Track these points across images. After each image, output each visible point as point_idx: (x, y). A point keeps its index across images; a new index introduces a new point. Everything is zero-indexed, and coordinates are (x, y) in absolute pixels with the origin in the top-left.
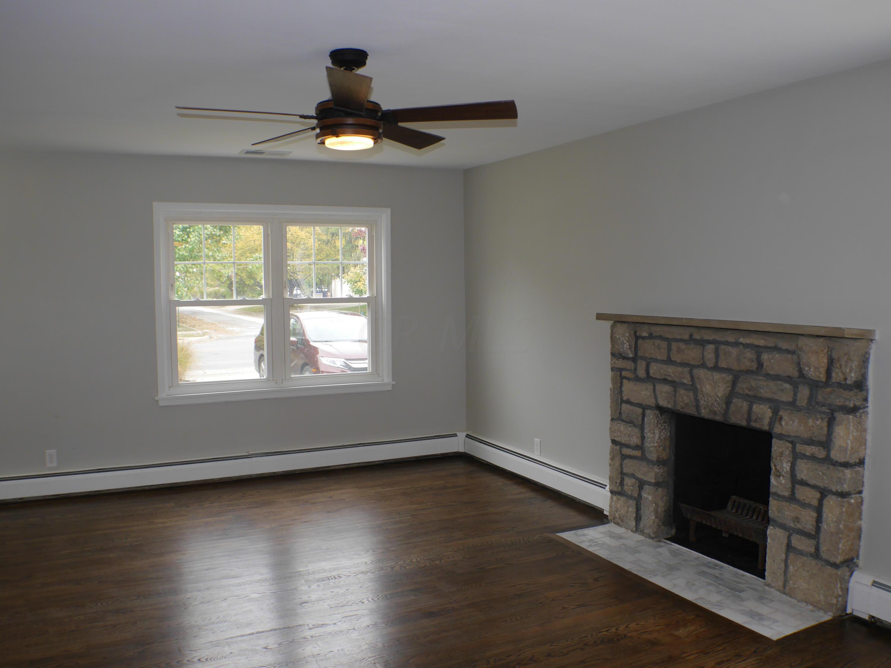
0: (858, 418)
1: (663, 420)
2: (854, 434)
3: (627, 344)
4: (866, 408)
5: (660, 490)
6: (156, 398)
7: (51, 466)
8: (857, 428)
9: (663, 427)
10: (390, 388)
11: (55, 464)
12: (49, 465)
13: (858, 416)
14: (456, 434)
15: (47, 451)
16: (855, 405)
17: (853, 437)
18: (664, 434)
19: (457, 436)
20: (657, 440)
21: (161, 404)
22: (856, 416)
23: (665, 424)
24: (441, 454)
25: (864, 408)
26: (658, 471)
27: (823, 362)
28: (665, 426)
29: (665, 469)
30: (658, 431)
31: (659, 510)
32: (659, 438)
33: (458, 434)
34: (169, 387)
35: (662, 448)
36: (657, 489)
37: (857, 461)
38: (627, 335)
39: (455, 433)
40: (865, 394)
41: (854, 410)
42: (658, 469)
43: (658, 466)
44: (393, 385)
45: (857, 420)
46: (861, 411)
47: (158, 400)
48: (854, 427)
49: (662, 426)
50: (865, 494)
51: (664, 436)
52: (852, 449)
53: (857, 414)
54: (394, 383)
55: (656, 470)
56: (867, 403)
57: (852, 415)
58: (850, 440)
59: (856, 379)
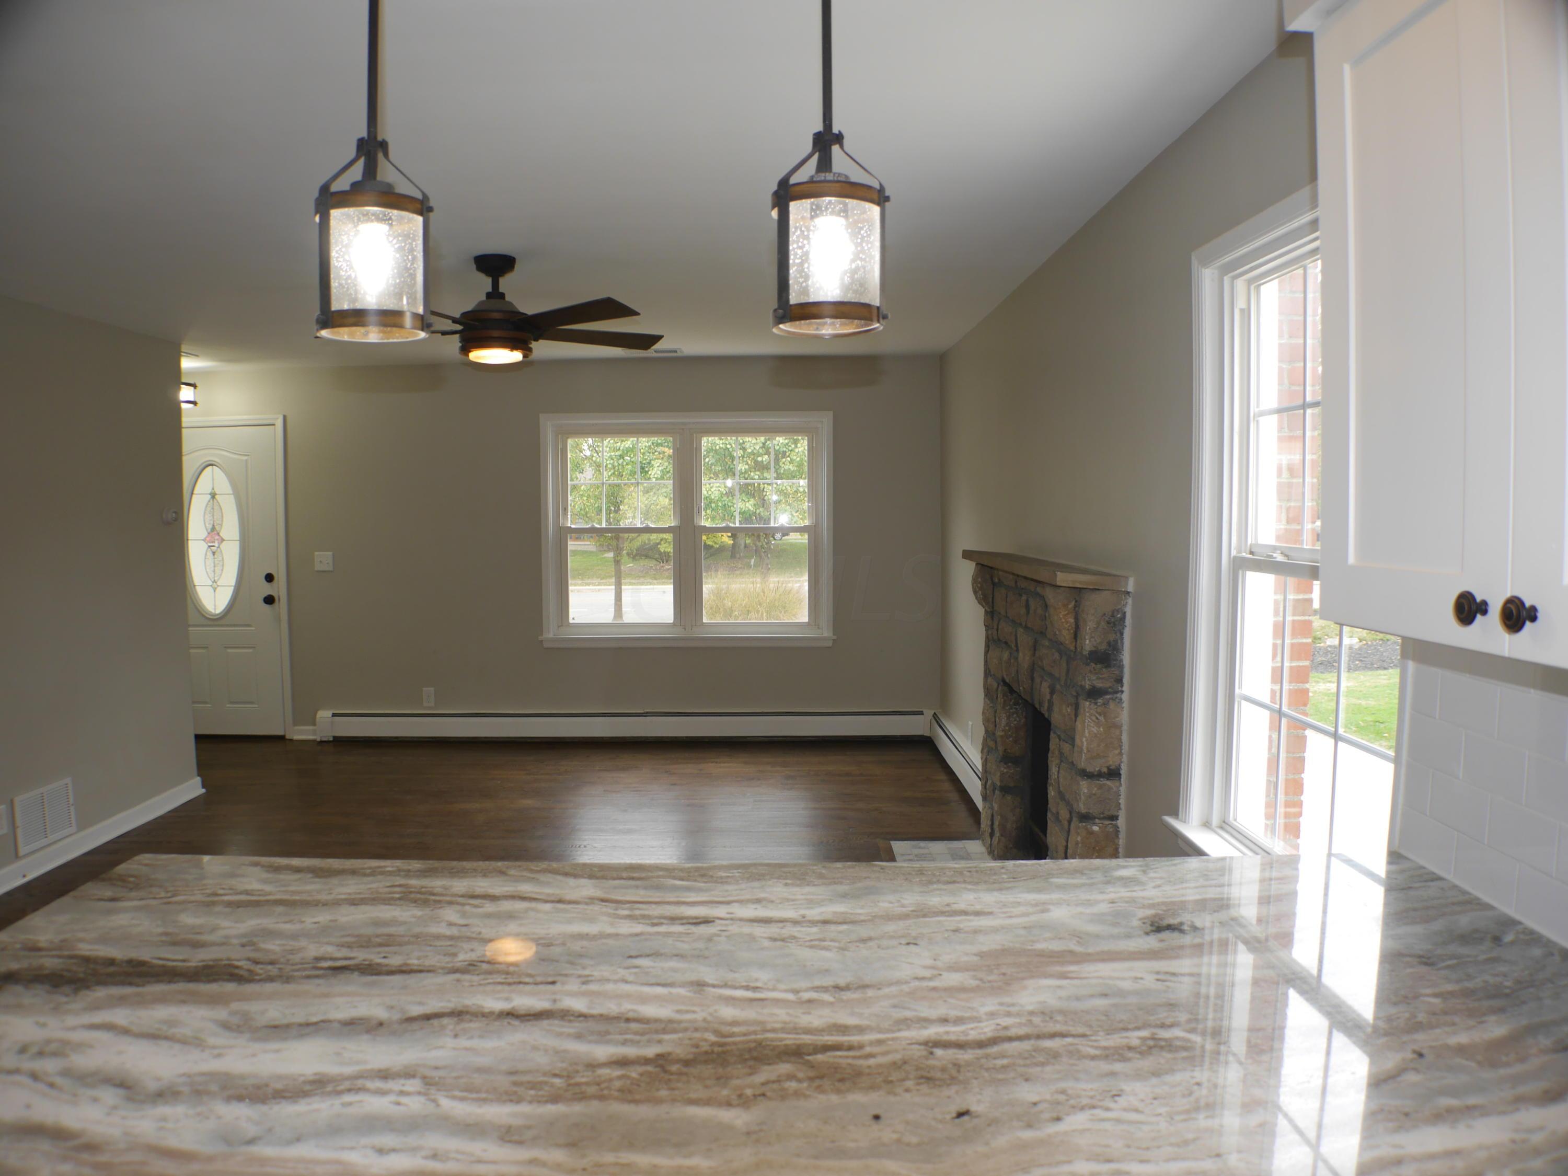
0: (1099, 706)
1: (1013, 701)
2: (1093, 729)
3: (980, 592)
4: (1120, 693)
5: (1009, 798)
6: (540, 638)
7: (429, 705)
8: (1097, 721)
9: (1014, 710)
10: (830, 644)
11: (432, 704)
12: (425, 704)
13: (1099, 704)
14: (922, 712)
15: (424, 689)
16: (1094, 687)
17: (1089, 732)
18: (1015, 720)
19: (923, 714)
20: (1004, 727)
21: (545, 646)
22: (1096, 704)
23: (1017, 707)
24: (902, 737)
25: (1116, 692)
26: (1005, 771)
27: (1067, 622)
28: (1016, 709)
29: (1018, 769)
30: (1004, 715)
31: (1009, 826)
32: (1007, 724)
33: (925, 711)
34: (559, 627)
35: (1011, 739)
36: (1004, 796)
37: (1105, 770)
38: (980, 580)
39: (921, 710)
40: (1117, 672)
41: (1094, 694)
42: (1005, 768)
43: (1006, 763)
44: (834, 640)
45: (1096, 708)
46: (1108, 697)
47: (542, 641)
48: (1090, 718)
49: (1011, 708)
50: (1121, 822)
51: (1016, 722)
52: (1088, 751)
53: (1099, 701)
54: (835, 637)
55: (1002, 769)
56: (1122, 686)
57: (1090, 701)
58: (1086, 737)
59: (1093, 649)
